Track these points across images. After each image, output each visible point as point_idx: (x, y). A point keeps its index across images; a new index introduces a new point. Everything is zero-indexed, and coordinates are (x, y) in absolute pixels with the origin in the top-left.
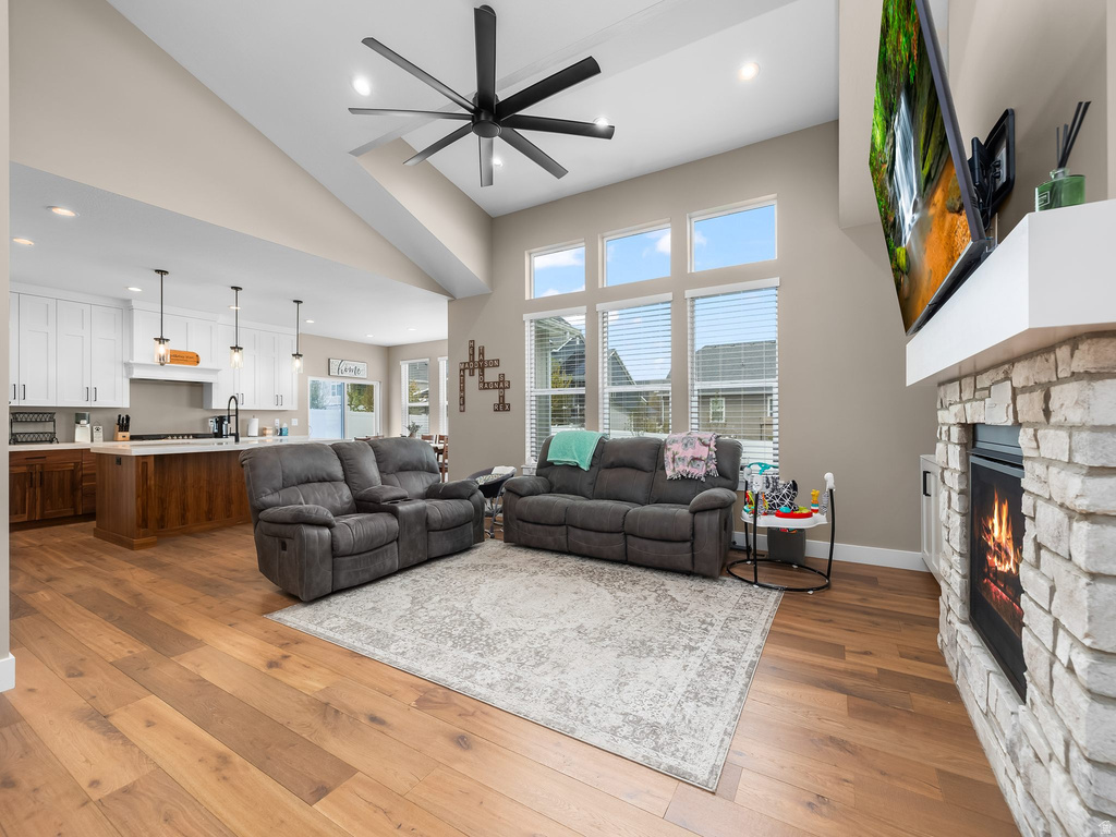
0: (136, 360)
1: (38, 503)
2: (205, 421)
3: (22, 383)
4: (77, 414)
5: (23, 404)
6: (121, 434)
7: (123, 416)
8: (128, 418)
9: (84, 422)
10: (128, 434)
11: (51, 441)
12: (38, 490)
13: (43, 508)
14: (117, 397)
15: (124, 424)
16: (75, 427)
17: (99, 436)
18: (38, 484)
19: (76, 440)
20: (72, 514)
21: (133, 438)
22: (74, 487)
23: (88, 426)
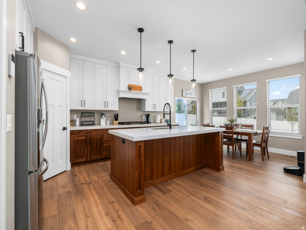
0: (121, 89)
1: (89, 153)
2: (142, 116)
3: (84, 100)
4: (101, 113)
5: (84, 109)
6: (115, 122)
7: (116, 114)
8: (118, 115)
9: (103, 116)
10: (117, 122)
11: (93, 125)
12: (89, 147)
13: (91, 156)
14: (114, 106)
15: (116, 117)
16: (100, 119)
17: (108, 122)
18: (89, 145)
19: (101, 124)
20: (100, 158)
21: (119, 123)
22: (101, 146)
23: (105, 118)
